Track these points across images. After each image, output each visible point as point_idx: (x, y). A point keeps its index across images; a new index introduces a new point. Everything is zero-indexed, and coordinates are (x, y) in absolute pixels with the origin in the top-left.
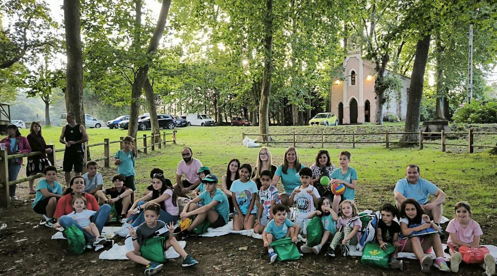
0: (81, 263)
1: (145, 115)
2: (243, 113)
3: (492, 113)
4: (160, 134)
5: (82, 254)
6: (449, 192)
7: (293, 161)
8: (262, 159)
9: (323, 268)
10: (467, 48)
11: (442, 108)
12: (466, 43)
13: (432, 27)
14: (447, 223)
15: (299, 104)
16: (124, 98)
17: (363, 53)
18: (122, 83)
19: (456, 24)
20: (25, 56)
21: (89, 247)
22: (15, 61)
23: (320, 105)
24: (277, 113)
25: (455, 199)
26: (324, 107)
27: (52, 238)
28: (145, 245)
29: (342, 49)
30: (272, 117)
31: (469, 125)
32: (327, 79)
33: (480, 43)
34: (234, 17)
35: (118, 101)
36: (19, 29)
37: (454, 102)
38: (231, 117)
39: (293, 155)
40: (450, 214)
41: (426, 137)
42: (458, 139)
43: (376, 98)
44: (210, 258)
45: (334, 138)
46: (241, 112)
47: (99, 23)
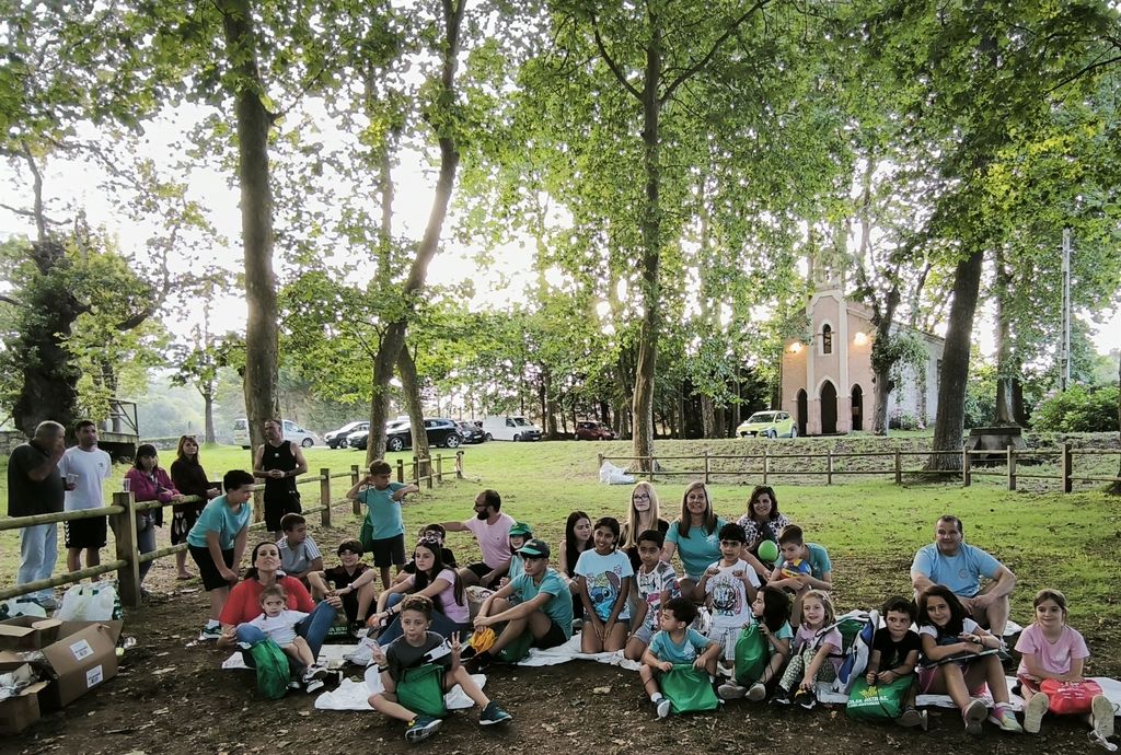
0: (281, 716)
1: (399, 421)
2: (599, 413)
3: (1110, 410)
4: (429, 457)
5: (282, 698)
6: (1024, 571)
7: (700, 511)
8: (639, 508)
9: (765, 728)
10: (1057, 278)
11: (1009, 400)
12: (1056, 268)
13: (987, 236)
14: (1018, 634)
15: (715, 393)
16: (360, 386)
17: (847, 288)
18: (355, 356)
19: (1034, 228)
20: (164, 305)
21: (296, 685)
22: (146, 316)
23: (759, 396)
24: (671, 413)
25: (1034, 586)
26: (768, 400)
27: (223, 667)
28: (405, 681)
29: (803, 279)
30: (659, 421)
31: (1063, 436)
32: (773, 340)
33: (1084, 266)
34: (581, 217)
35: (347, 392)
36: (153, 251)
37: (1033, 387)
38: (574, 421)
39: (700, 497)
40: (1024, 616)
41: (976, 461)
42: (1040, 463)
43: (874, 381)
44: (534, 708)
45: (789, 464)
46: (595, 411)
47: (310, 235)
